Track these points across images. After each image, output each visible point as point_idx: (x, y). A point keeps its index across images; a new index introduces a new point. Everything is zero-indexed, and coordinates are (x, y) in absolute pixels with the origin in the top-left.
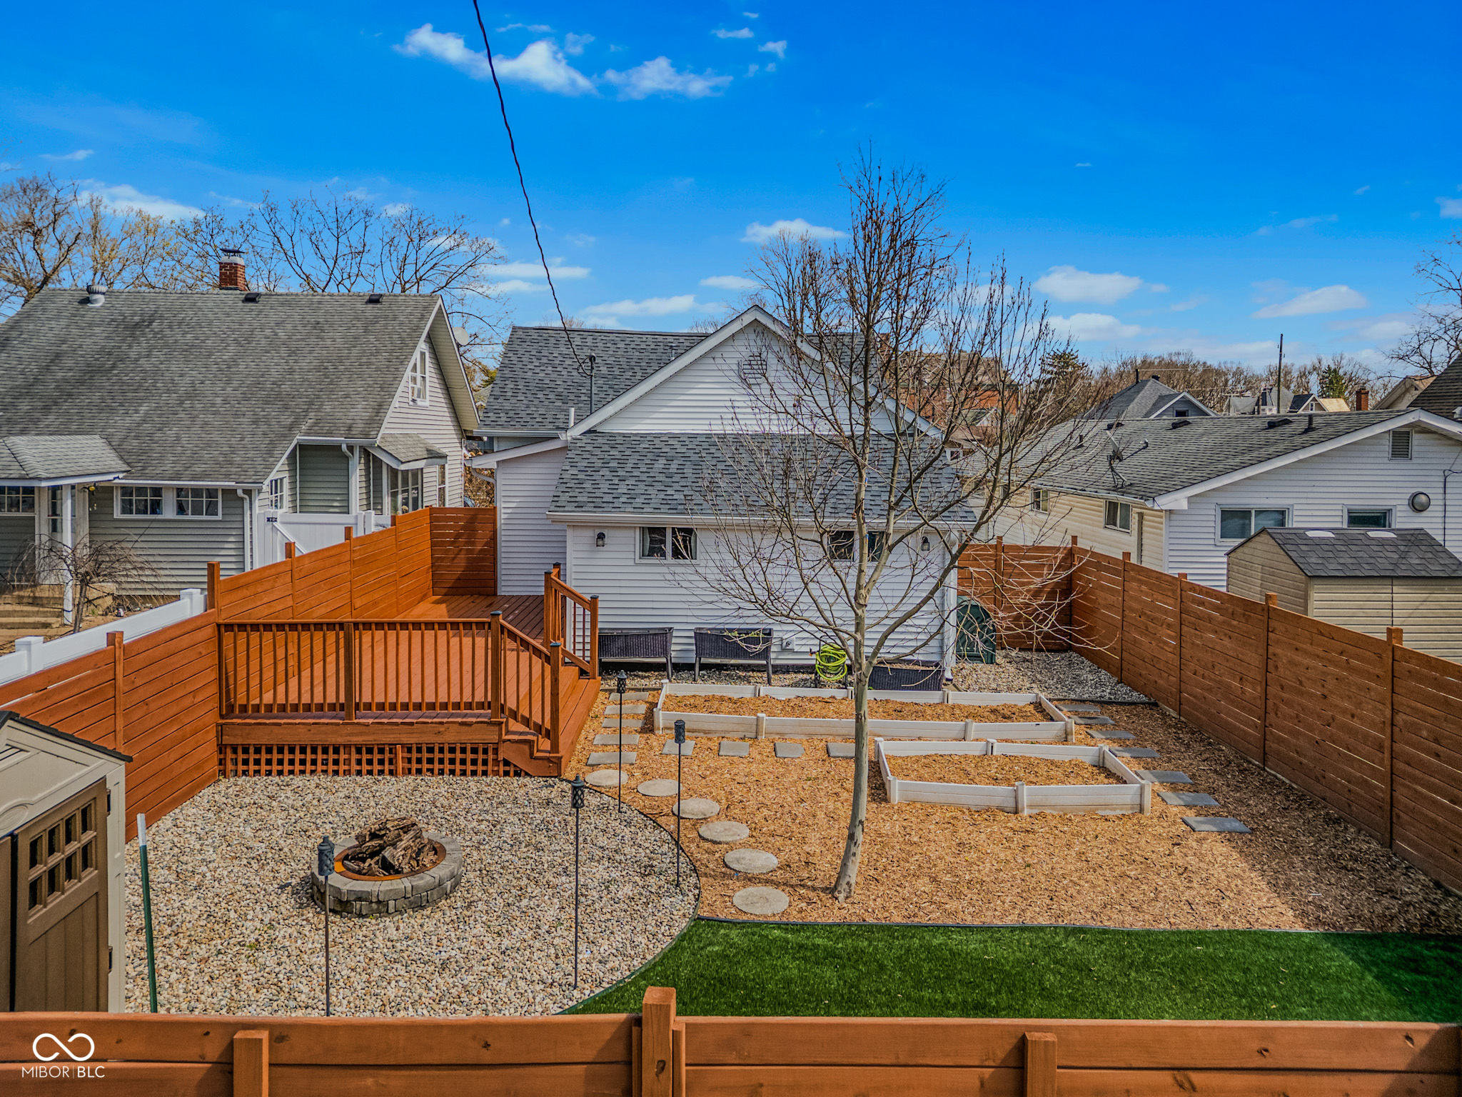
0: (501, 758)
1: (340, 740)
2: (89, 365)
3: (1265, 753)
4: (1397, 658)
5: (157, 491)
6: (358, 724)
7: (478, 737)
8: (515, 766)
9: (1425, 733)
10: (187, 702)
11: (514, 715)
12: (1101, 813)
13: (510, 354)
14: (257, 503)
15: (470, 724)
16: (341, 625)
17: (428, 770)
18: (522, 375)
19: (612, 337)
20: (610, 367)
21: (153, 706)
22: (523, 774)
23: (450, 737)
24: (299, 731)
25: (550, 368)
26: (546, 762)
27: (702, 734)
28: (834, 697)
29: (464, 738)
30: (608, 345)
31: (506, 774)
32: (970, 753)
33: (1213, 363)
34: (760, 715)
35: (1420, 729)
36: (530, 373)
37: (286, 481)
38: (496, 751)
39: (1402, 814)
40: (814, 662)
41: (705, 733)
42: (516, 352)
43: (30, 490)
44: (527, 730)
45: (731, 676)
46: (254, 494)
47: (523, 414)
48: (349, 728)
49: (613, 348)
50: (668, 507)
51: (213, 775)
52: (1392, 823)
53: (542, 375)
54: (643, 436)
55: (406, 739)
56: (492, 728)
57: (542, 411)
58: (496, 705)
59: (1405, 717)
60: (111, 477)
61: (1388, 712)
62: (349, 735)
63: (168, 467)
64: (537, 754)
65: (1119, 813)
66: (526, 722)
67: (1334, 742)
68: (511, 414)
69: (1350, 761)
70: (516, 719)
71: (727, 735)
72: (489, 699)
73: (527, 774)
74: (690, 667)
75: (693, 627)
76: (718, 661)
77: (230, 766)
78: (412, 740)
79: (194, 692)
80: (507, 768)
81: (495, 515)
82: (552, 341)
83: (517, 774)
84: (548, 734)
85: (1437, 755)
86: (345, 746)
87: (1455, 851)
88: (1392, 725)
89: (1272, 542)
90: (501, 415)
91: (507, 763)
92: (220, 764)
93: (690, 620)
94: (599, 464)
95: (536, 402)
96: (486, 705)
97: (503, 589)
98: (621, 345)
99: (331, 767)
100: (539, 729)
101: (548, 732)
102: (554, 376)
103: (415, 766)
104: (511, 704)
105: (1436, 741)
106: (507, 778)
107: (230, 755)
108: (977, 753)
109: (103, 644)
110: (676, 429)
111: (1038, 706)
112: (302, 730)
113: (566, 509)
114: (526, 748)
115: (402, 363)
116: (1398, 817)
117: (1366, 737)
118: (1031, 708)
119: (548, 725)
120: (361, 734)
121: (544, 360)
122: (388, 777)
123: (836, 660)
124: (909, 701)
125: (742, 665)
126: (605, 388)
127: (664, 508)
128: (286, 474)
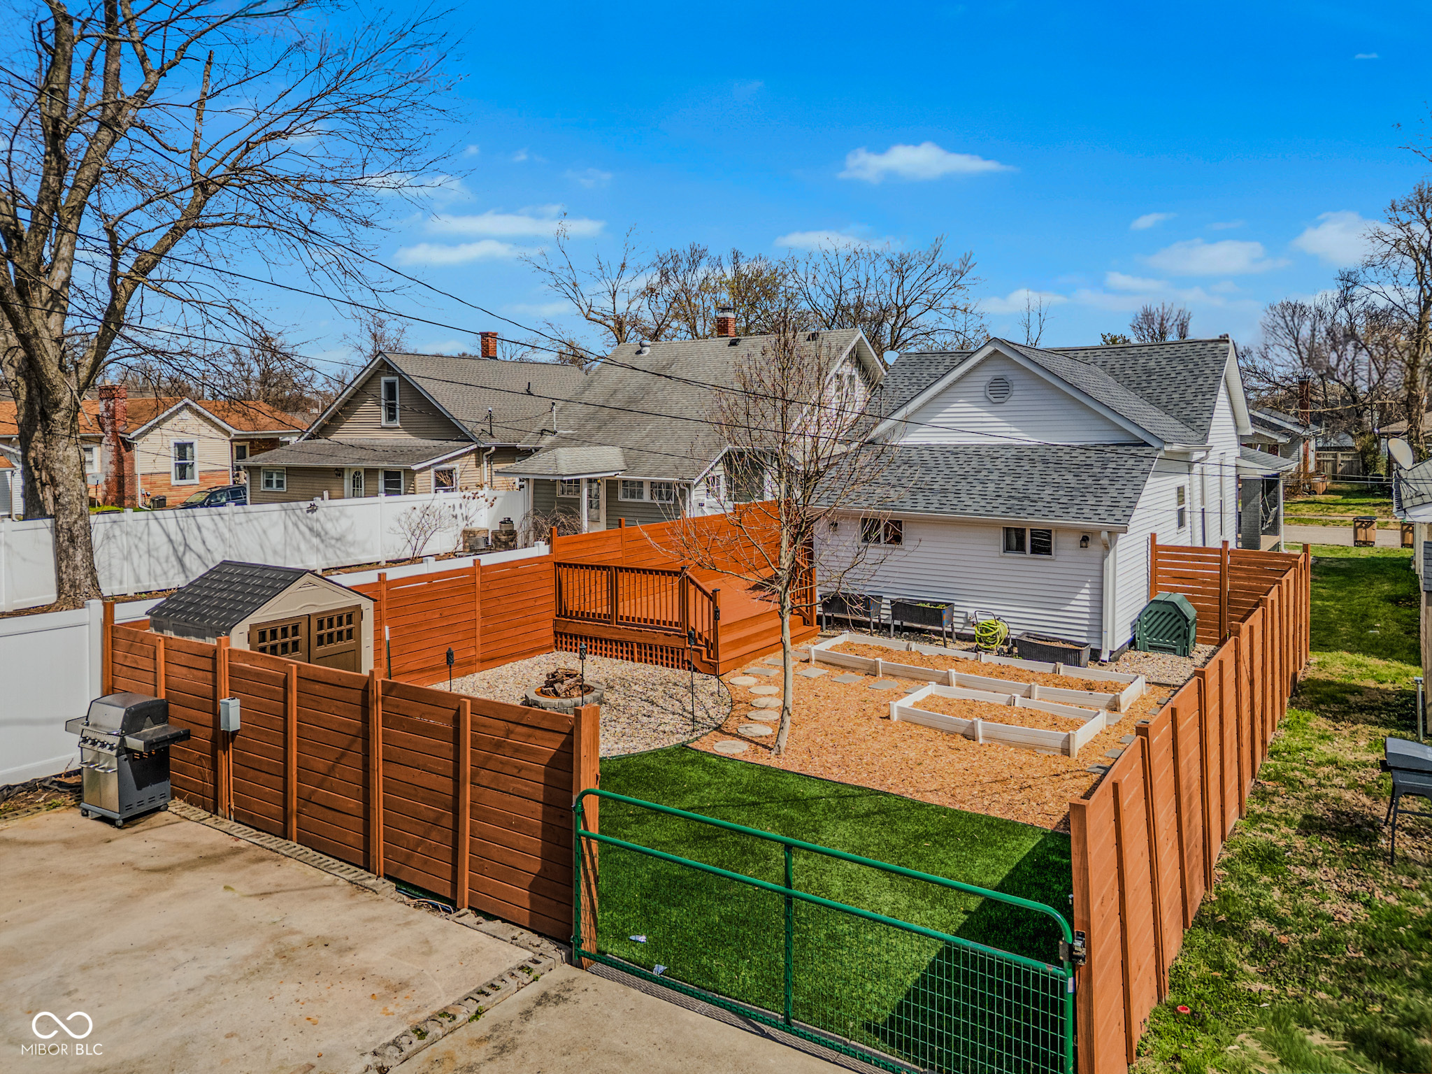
0: (685, 659)
1: (607, 636)
2: (630, 398)
5: (641, 483)
6: (616, 627)
7: (674, 644)
8: (693, 665)
10: (531, 603)
14: (693, 493)
15: (669, 635)
16: (609, 567)
21: (503, 602)
22: (697, 670)
23: (660, 642)
24: (589, 629)
26: (708, 665)
27: (840, 668)
29: (667, 644)
31: (689, 669)
34: (877, 659)
37: (722, 478)
38: (683, 654)
40: (973, 633)
41: (842, 667)
43: (577, 481)
46: (692, 487)
48: (612, 629)
50: (879, 503)
51: (551, 647)
55: (638, 640)
56: (681, 639)
58: (683, 625)
60: (613, 474)
62: (612, 634)
63: (647, 468)
64: (704, 659)
72: (680, 621)
73: (699, 671)
74: (888, 627)
76: (919, 626)
77: (559, 645)
78: (641, 641)
79: (536, 599)
80: (689, 666)
84: (712, 647)
86: (610, 640)
91: (689, 662)
92: (556, 642)
96: (679, 624)
99: (604, 652)
101: (712, 645)
103: (643, 657)
106: (689, 672)
107: (559, 638)
109: (471, 565)
112: (590, 628)
114: (698, 654)
119: (712, 641)
120: (617, 634)
122: (630, 662)
124: (1026, 668)
127: (876, 505)
128: (723, 473)
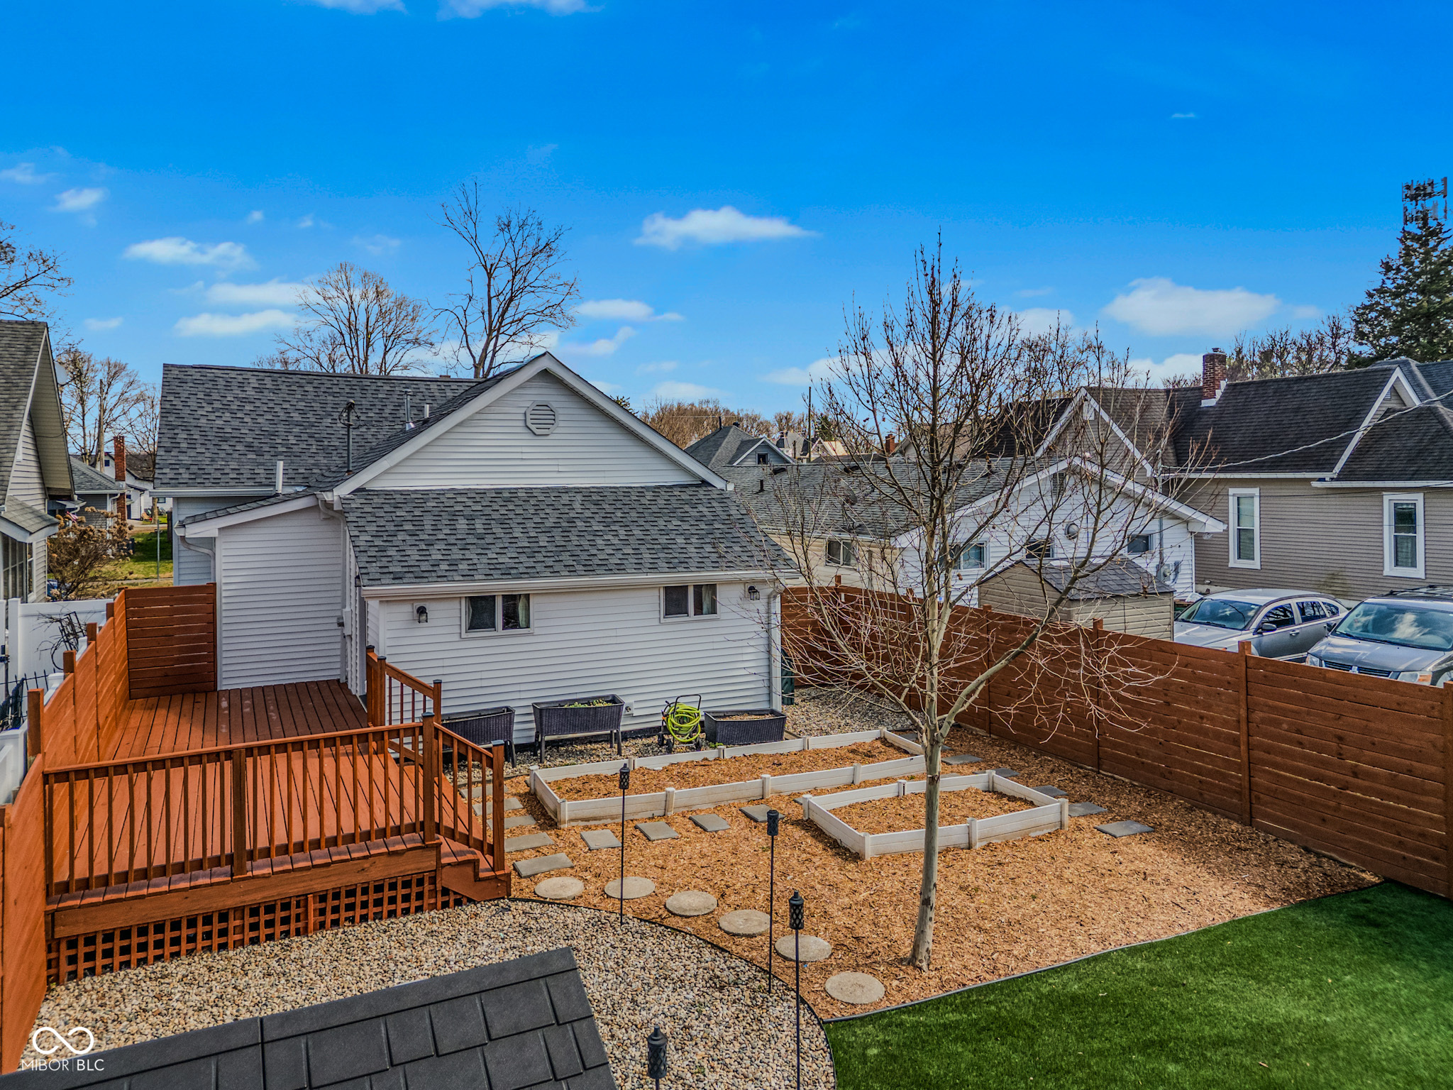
0: (439, 888)
3: (1099, 758)
4: (1249, 665)
6: (253, 877)
7: (412, 866)
8: (455, 893)
9: (1285, 726)
11: (452, 834)
12: (1033, 835)
13: (170, 398)
15: (399, 853)
17: (346, 919)
18: (194, 423)
19: (295, 378)
20: (302, 413)
22: (465, 900)
23: (377, 872)
25: (228, 415)
26: (493, 884)
27: (609, 821)
28: (706, 759)
29: (394, 872)
30: (293, 388)
31: (445, 905)
32: (886, 796)
33: (734, 409)
34: (668, 789)
35: (1281, 724)
36: (203, 421)
38: (433, 881)
39: (1262, 796)
41: (613, 819)
42: (177, 395)
44: (466, 848)
45: (574, 754)
47: (209, 469)
48: (242, 884)
49: (299, 391)
50: (499, 572)
51: (42, 986)
52: (1251, 803)
53: (219, 422)
54: (426, 493)
55: (319, 886)
56: (428, 853)
57: (234, 465)
58: (428, 827)
59: (1261, 714)
61: (1243, 712)
62: (246, 893)
64: (482, 875)
65: (1046, 831)
66: (466, 839)
67: (1181, 743)
68: (194, 469)
69: (1201, 757)
70: (453, 838)
71: (636, 817)
72: (421, 818)
73: (470, 901)
75: (530, 702)
77: (65, 968)
78: (329, 885)
80: (446, 899)
81: (215, 593)
82: (221, 382)
83: (458, 903)
84: (491, 850)
85: (1300, 744)
86: (235, 909)
87: (1324, 820)
88: (1248, 722)
89: (1028, 571)
90: (181, 471)
91: (445, 892)
92: (49, 967)
93: (523, 695)
94: (390, 527)
95: (222, 455)
96: (418, 826)
97: (225, 682)
98: (309, 388)
99: (217, 941)
100: (480, 845)
101: (491, 847)
102: (236, 423)
103: (330, 917)
104: (448, 822)
105: (1299, 732)
106: (448, 910)
107: (65, 953)
108: (891, 796)
110: (459, 484)
111: (883, 740)
112: (176, 899)
113: (383, 581)
114: (469, 870)
115: (15, 407)
116: (1258, 798)
117: (1218, 735)
118: (878, 744)
119: (490, 840)
120: (258, 889)
121: (217, 405)
122: (296, 939)
123: (689, 720)
125: (578, 738)
126: (304, 437)
127: (496, 574)
